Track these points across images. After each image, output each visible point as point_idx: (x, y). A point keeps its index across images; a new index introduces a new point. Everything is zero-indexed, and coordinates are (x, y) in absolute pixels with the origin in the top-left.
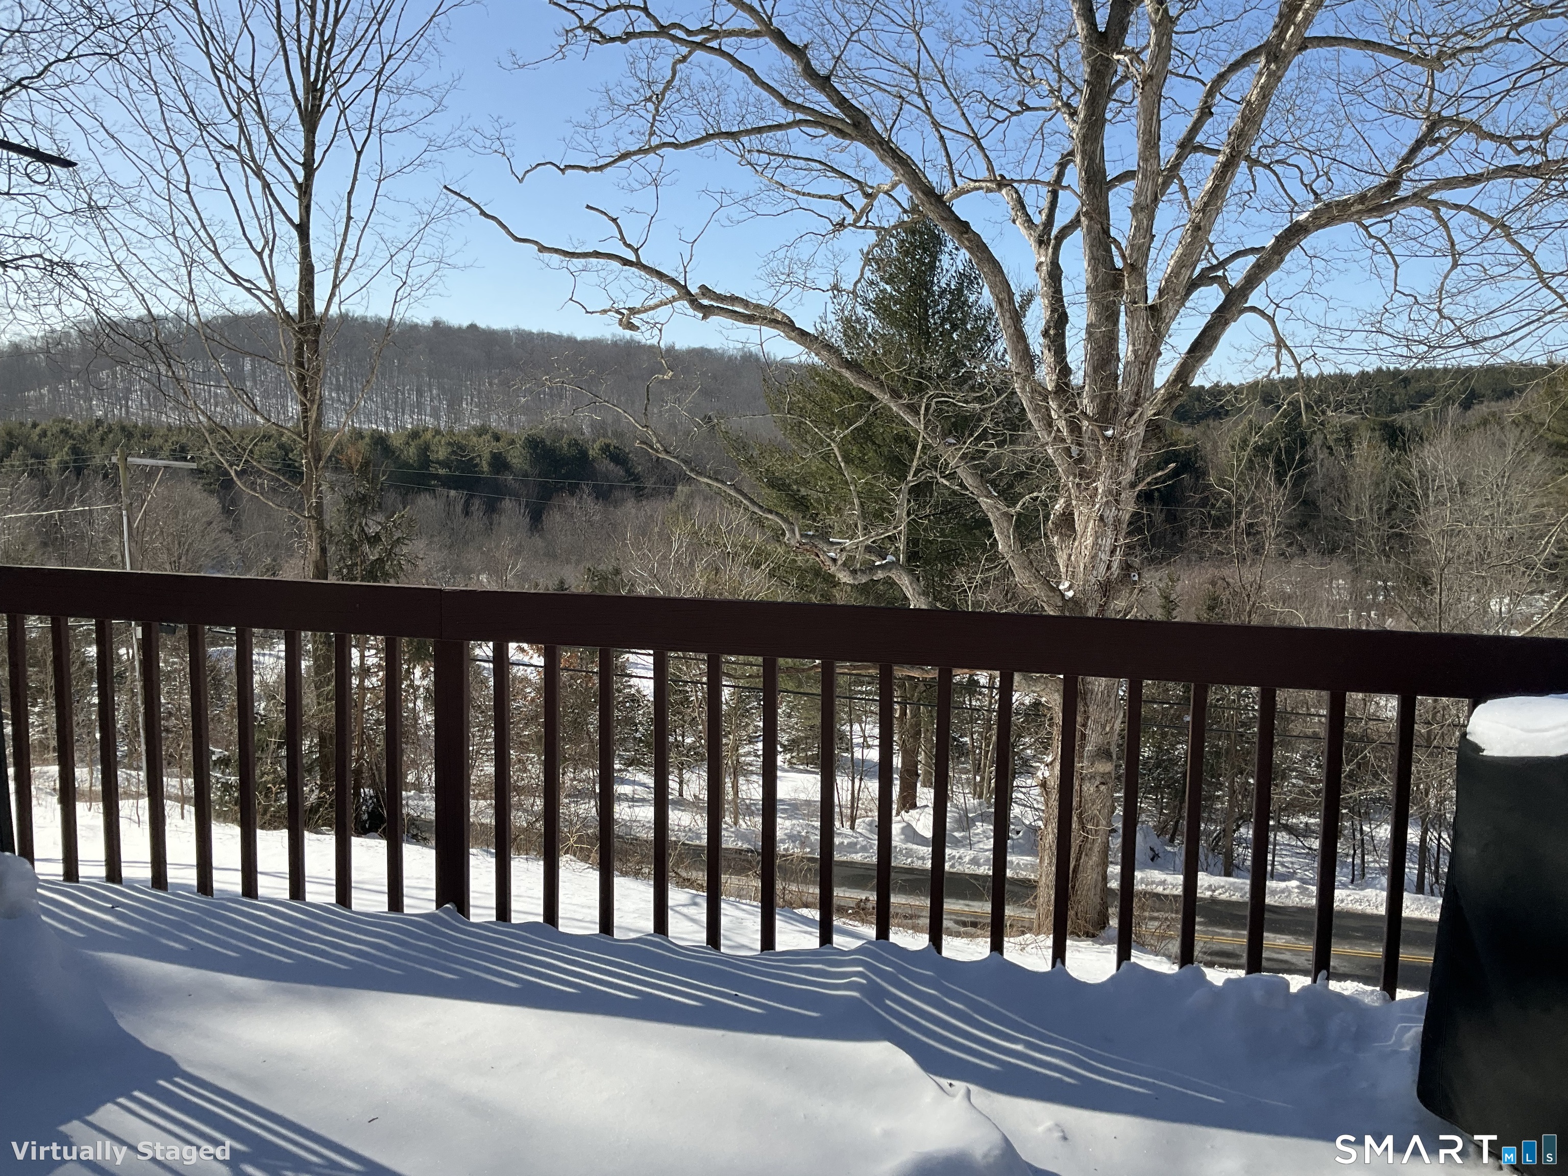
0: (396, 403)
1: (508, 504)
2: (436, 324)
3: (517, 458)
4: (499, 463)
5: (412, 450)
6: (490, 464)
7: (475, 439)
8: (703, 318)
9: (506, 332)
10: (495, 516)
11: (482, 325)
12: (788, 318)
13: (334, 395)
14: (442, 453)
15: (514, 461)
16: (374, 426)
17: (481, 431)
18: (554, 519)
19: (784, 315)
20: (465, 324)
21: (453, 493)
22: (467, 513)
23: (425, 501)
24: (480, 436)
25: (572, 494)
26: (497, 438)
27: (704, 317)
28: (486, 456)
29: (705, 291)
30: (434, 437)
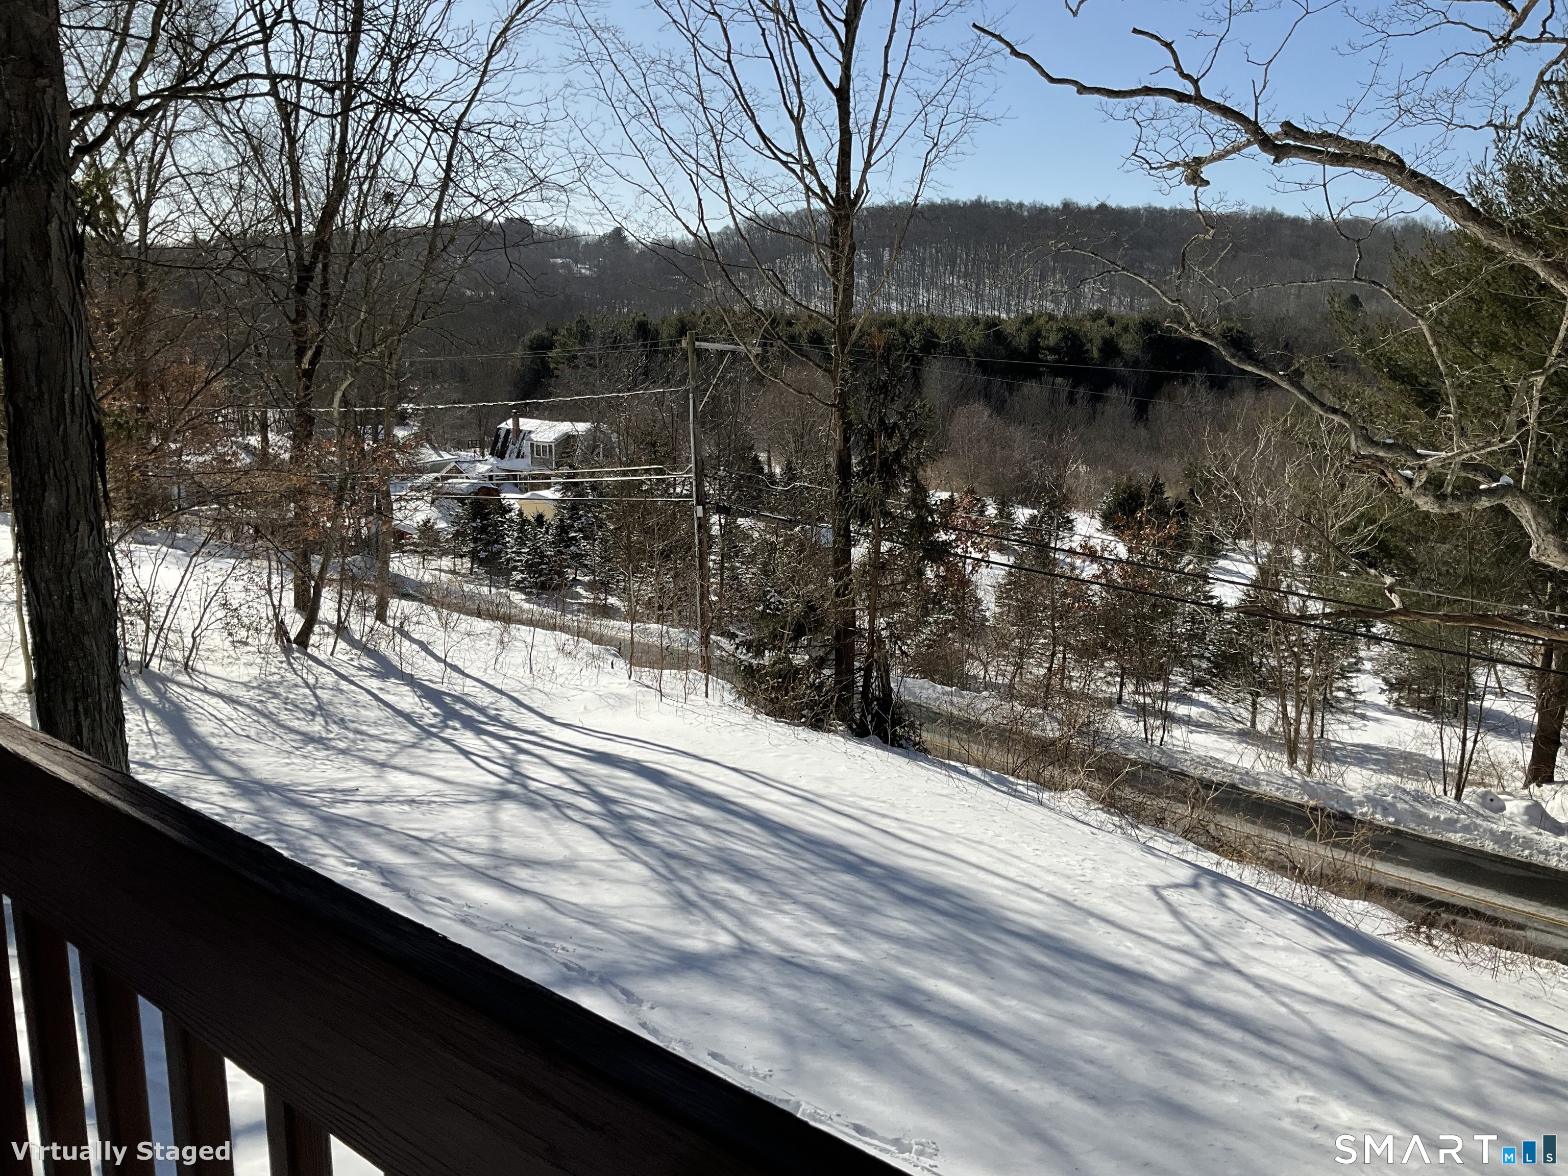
0: (1019, 289)
1: (1113, 393)
2: (1066, 205)
3: (1129, 344)
4: (1110, 348)
5: (1024, 336)
6: (1100, 350)
7: (1088, 324)
8: (1275, 161)
9: (1136, 211)
10: (1099, 406)
11: (1112, 203)
12: (1397, 157)
13: (961, 282)
14: (1053, 339)
15: (1125, 346)
16: (997, 313)
17: (1096, 316)
18: (1162, 407)
19: (1392, 154)
20: (1095, 204)
21: (1059, 380)
22: (1071, 400)
23: (1031, 388)
24: (1094, 320)
25: (1185, 382)
26: (1111, 323)
27: (1277, 160)
28: (1098, 342)
29: (1289, 128)
30: (1047, 322)
